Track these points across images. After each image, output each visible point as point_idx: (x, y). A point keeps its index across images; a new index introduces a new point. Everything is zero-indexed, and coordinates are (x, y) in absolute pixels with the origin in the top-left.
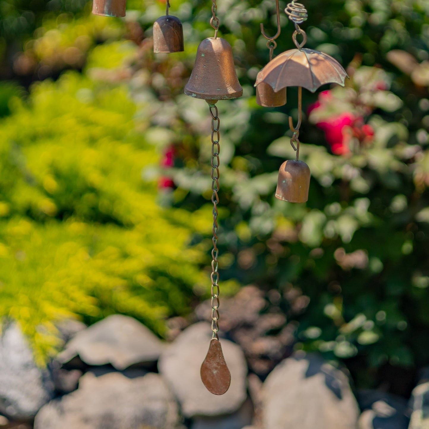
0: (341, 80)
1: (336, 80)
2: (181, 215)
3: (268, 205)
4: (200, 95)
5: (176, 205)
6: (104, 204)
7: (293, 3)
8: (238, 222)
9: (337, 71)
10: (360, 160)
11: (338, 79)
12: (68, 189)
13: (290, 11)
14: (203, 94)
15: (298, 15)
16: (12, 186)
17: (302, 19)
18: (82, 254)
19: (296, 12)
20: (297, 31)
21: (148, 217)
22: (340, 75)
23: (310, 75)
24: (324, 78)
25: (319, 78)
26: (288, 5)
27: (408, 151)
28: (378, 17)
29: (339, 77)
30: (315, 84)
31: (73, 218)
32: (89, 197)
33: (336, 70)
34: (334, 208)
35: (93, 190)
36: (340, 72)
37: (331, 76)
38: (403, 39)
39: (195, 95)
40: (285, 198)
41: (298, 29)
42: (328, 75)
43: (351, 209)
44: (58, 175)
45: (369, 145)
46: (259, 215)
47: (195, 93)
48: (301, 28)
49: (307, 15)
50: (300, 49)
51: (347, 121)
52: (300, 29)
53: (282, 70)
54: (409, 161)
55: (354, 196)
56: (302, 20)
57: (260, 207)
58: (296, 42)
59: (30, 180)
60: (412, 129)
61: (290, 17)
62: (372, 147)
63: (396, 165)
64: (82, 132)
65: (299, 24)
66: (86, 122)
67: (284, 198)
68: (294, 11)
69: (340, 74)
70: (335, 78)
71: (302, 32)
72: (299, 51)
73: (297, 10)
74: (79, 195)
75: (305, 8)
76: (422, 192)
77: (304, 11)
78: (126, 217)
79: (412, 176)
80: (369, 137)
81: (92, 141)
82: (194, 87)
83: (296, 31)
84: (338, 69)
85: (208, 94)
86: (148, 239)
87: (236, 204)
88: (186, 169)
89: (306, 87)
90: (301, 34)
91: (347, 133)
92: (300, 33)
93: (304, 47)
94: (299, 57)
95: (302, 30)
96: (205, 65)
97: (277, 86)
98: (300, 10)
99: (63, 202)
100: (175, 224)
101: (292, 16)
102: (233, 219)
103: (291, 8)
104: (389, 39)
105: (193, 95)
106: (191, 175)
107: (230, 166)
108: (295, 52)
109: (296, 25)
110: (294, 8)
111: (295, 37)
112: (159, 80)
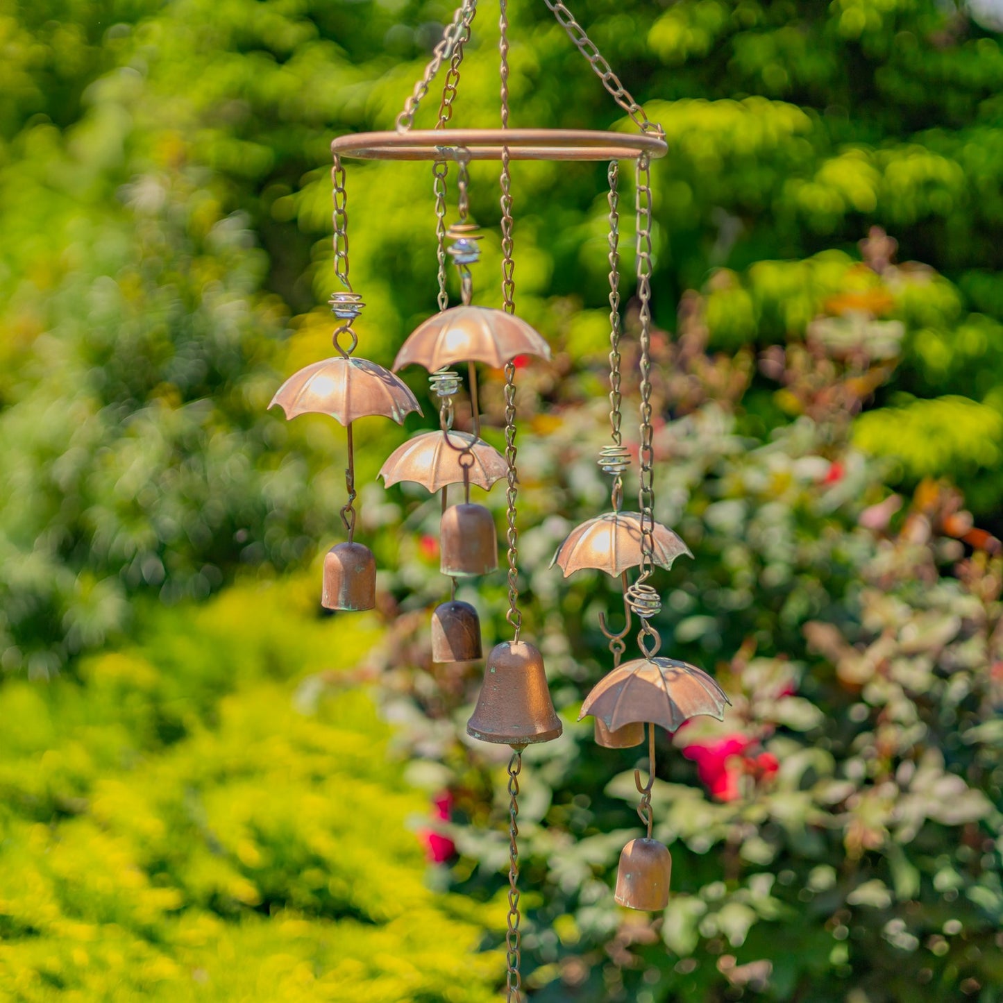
0: (717, 710)
1: (710, 711)
2: (462, 904)
3: (606, 887)
4: (486, 735)
5: (455, 888)
6: (336, 885)
7: (637, 585)
8: (557, 914)
9: (712, 696)
10: (756, 813)
11: (712, 708)
12: (279, 863)
13: (632, 598)
14: (490, 735)
15: (646, 605)
16: (185, 858)
17: (652, 611)
18: (302, 972)
19: (642, 600)
20: (645, 630)
21: (409, 908)
22: (716, 702)
23: (667, 704)
24: (690, 707)
25: (682, 709)
26: (629, 589)
27: (834, 791)
28: (776, 574)
29: (714, 705)
30: (675, 718)
31: (286, 913)
32: (312, 876)
33: (710, 693)
34: (715, 890)
35: (318, 862)
36: (715, 696)
37: (701, 704)
38: (818, 606)
39: (479, 736)
40: (630, 903)
41: (646, 626)
42: (696, 702)
43: (744, 893)
44: (261, 839)
45: (770, 786)
46: (591, 904)
47: (478, 732)
48: (651, 626)
49: (660, 604)
50: (651, 659)
51: (734, 748)
52: (649, 627)
53: (622, 694)
54: (836, 808)
55: (746, 872)
56: (651, 613)
57: (594, 891)
58: (643, 648)
59: (214, 847)
60: (840, 758)
61: (633, 608)
62: (776, 789)
63: (816, 816)
64: (300, 764)
65: (646, 619)
66: (308, 749)
67: (628, 903)
68: (639, 599)
69: (717, 699)
70: (708, 708)
71: (652, 631)
72: (649, 664)
73: (643, 596)
74: (297, 871)
75: (657, 593)
76: (859, 857)
77: (656, 597)
78: (374, 908)
79: (841, 831)
80: (769, 774)
81: (317, 779)
82: (478, 721)
83: (643, 630)
84: (711, 690)
85: (498, 734)
86: (411, 944)
87: (556, 885)
88: (471, 827)
89: (661, 724)
90: (651, 635)
91: (735, 766)
92: (649, 634)
93: (657, 655)
94: (649, 672)
95: (652, 629)
96: (495, 687)
97: (613, 723)
98: (647, 597)
99: (270, 882)
100: (454, 916)
101: (636, 607)
102: (549, 910)
103: (633, 594)
104: (794, 608)
105: (477, 735)
106: (479, 835)
107: (544, 824)
108: (643, 665)
109: (643, 621)
110: (638, 594)
111: (642, 640)
112: (425, 684)
